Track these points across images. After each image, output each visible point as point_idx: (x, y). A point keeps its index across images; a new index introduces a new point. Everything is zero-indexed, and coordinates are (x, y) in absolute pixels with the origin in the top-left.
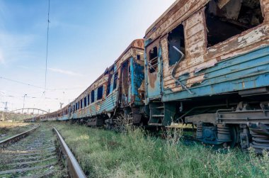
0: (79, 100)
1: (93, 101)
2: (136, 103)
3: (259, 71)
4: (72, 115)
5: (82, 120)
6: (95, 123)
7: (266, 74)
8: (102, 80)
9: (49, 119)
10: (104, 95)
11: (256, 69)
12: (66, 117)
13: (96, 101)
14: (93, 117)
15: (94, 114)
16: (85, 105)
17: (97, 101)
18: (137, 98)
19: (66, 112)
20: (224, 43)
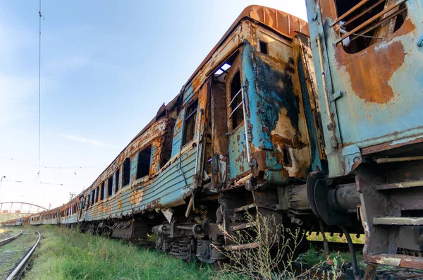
0: (99, 183)
1: (126, 182)
2: (268, 175)
4: (85, 213)
5: (101, 225)
6: (129, 233)
8: (149, 132)
9: (45, 222)
10: (154, 166)
12: (73, 218)
13: (133, 182)
14: (125, 219)
15: (127, 212)
16: (110, 193)
17: (136, 182)
18: (271, 161)
19: (75, 209)
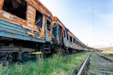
3: (4, 30)
7: (1, 31)
11: (4, 29)
20: (19, 18)
